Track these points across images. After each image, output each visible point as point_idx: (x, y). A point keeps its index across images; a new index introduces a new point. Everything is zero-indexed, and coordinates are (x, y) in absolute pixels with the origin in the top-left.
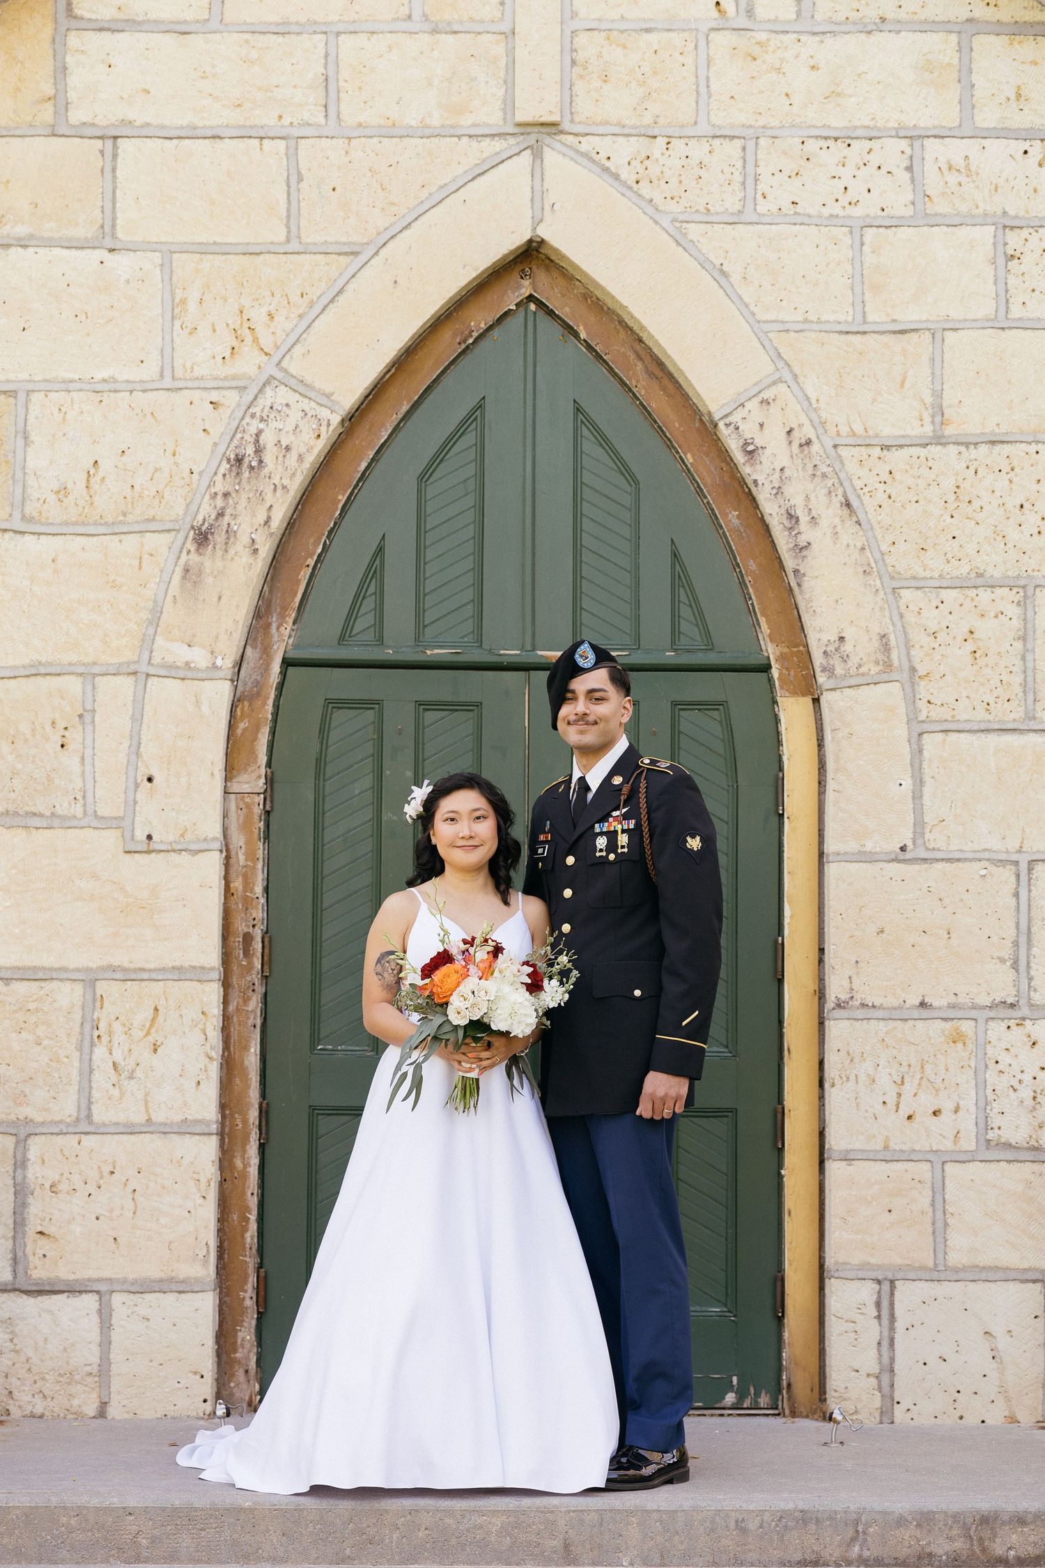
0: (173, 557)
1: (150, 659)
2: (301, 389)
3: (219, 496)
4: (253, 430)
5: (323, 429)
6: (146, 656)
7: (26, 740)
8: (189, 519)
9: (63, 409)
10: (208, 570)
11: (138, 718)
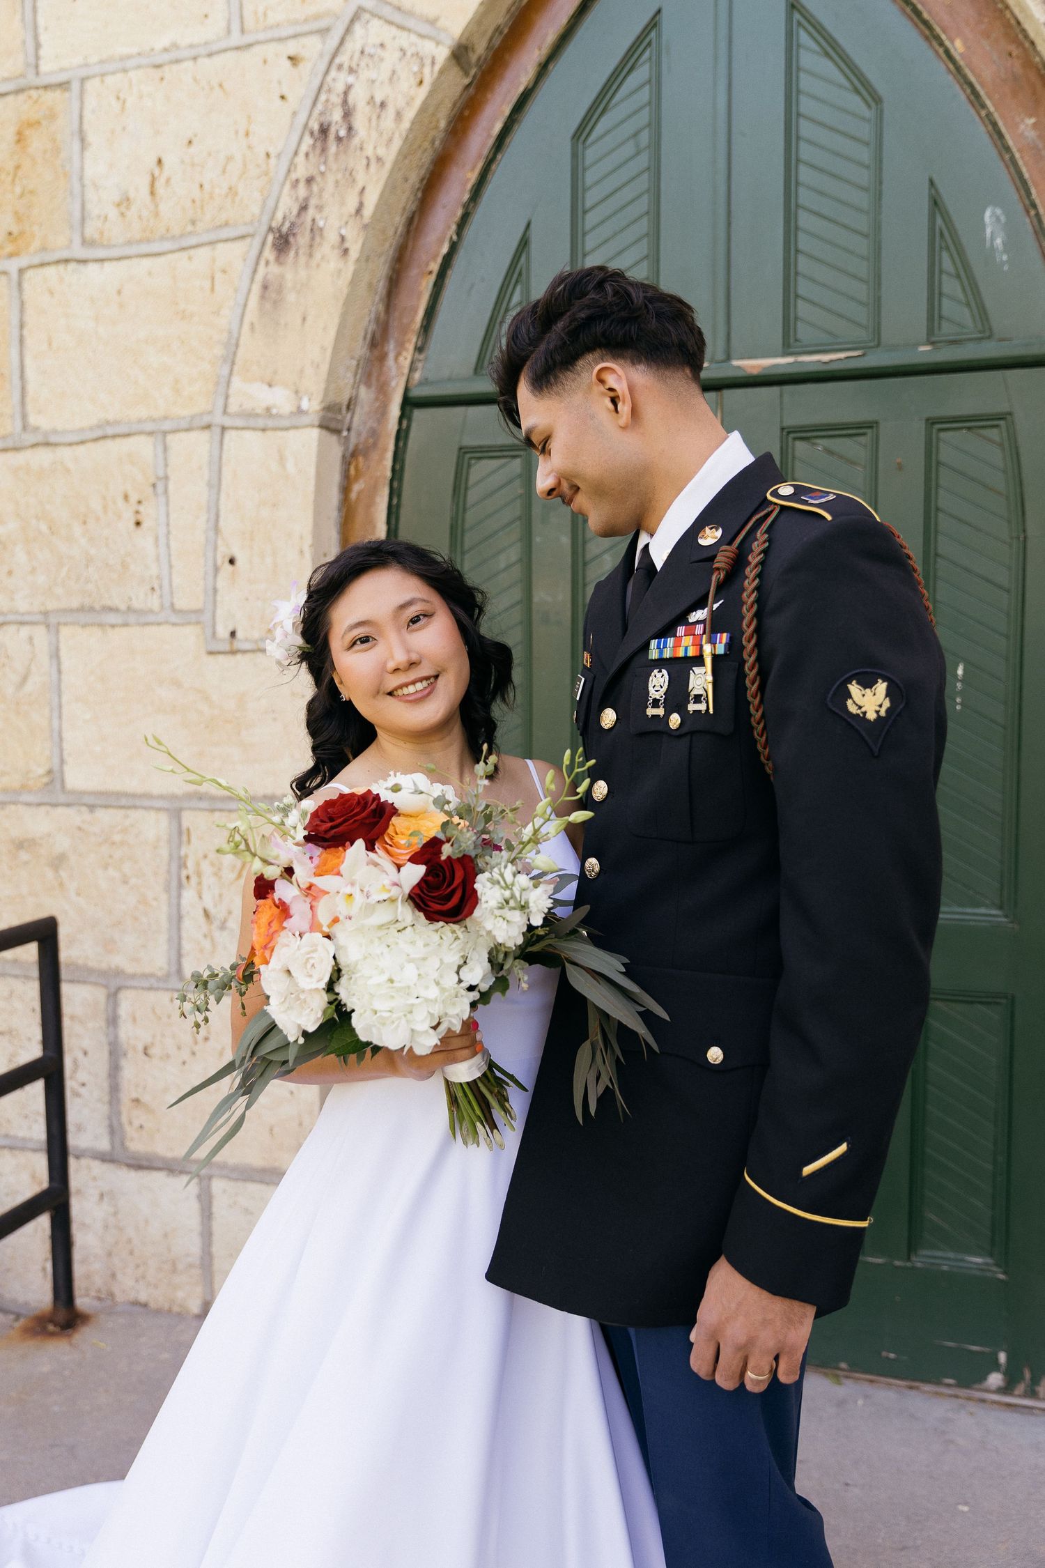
0: (248, 271)
1: (226, 406)
2: (397, 18)
3: (302, 185)
4: (340, 87)
5: (427, 70)
6: (220, 403)
7: (98, 519)
8: (265, 219)
9: (122, 96)
10: (289, 284)
11: (216, 485)
